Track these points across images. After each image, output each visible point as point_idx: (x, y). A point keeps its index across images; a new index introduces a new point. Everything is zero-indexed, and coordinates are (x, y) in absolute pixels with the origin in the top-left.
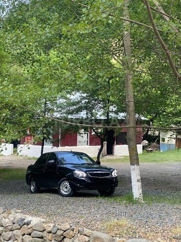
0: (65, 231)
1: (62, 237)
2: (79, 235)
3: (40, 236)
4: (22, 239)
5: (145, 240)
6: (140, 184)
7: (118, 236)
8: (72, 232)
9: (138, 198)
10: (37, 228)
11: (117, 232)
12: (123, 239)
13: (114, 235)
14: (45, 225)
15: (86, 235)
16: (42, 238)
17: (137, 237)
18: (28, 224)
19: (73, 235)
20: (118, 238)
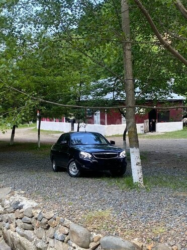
0: (49, 220)
1: (47, 225)
2: (60, 225)
3: (29, 222)
4: (16, 223)
5: (121, 239)
6: (139, 167)
7: (96, 230)
8: (54, 221)
9: (137, 183)
10: (27, 214)
11: (95, 226)
12: (100, 235)
13: (92, 230)
14: (34, 211)
15: (66, 227)
16: (30, 223)
17: (114, 234)
18: (20, 208)
19: (56, 225)
20: (95, 234)
